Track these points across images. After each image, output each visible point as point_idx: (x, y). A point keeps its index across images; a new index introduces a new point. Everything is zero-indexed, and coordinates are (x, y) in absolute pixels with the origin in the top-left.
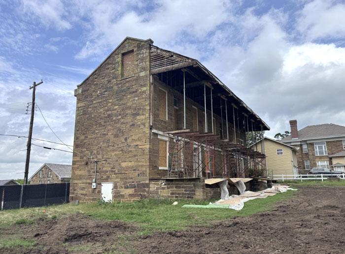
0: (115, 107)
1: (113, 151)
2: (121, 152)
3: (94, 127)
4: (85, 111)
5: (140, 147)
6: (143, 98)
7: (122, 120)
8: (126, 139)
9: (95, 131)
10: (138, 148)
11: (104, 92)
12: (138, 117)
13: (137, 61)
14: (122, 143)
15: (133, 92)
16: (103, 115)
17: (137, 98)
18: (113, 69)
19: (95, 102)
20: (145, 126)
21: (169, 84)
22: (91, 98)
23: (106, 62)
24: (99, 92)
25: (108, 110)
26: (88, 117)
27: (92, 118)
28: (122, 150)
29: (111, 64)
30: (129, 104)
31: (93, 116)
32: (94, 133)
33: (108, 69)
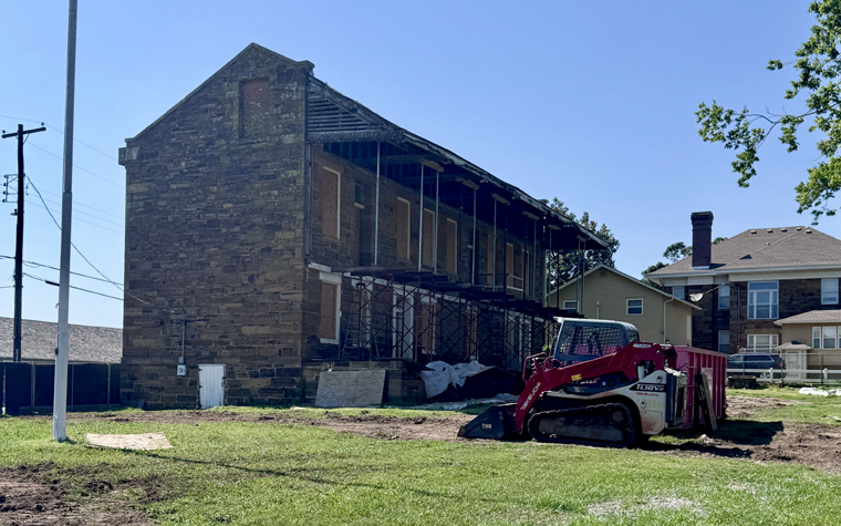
0: (225, 206)
1: (224, 301)
2: (240, 305)
3: (177, 245)
4: (150, 204)
5: (282, 297)
6: (290, 194)
7: (243, 237)
8: (251, 279)
9: (176, 254)
10: (279, 299)
11: (199, 166)
12: (279, 234)
13: (277, 106)
14: (243, 285)
15: (268, 177)
16: (195, 221)
17: (276, 192)
18: (219, 115)
19: (174, 186)
20: (294, 254)
21: (346, 157)
22: (164, 175)
23: (202, 94)
24: (183, 164)
25: (206, 210)
26: (158, 220)
27: (170, 223)
28: (243, 301)
29: (213, 101)
30: (259, 203)
31: (170, 219)
32: (175, 257)
33: (206, 111)
